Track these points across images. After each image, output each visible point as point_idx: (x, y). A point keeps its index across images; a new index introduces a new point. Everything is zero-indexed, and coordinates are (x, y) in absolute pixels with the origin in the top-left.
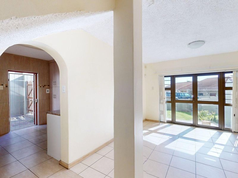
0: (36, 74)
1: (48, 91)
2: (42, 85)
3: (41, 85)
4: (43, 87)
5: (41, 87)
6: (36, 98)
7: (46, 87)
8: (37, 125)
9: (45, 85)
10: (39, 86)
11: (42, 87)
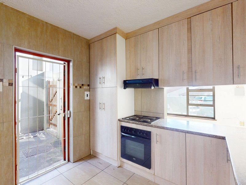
0: (68, 62)
1: (87, 95)
2: (78, 85)
3: (76, 85)
4: (80, 87)
5: (76, 87)
6: (68, 109)
7: (85, 87)
8: (69, 161)
9: (83, 85)
10: (74, 85)
11: (78, 87)
